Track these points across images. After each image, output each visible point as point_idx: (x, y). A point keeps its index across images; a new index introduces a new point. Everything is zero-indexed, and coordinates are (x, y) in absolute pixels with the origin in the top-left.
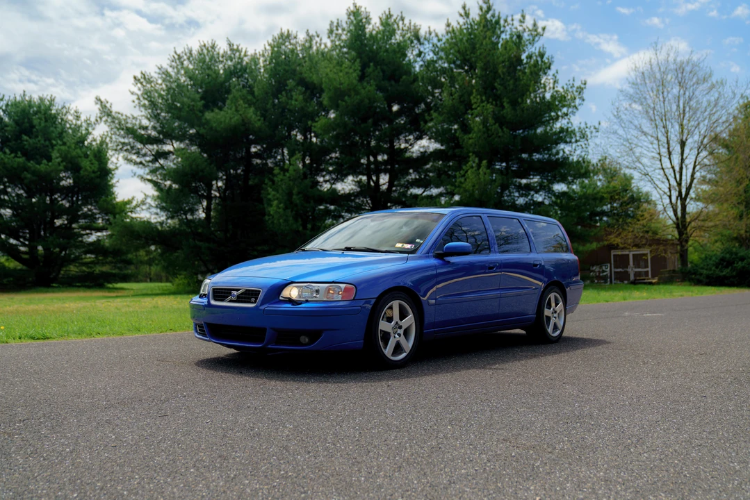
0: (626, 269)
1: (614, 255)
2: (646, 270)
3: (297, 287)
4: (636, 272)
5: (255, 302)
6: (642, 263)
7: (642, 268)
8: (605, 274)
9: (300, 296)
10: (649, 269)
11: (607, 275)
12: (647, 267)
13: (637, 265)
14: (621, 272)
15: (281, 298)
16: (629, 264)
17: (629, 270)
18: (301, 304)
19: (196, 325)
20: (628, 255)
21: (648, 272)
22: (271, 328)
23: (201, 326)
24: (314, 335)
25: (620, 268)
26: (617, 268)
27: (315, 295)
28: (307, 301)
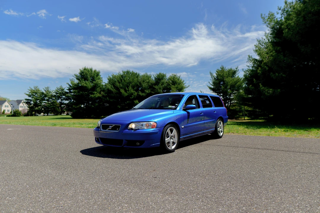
3: (134, 124)
5: (119, 130)
9: (135, 127)
15: (128, 128)
18: (136, 130)
19: (96, 138)
22: (125, 140)
23: (98, 139)
24: (142, 142)
27: (141, 127)
28: (138, 129)
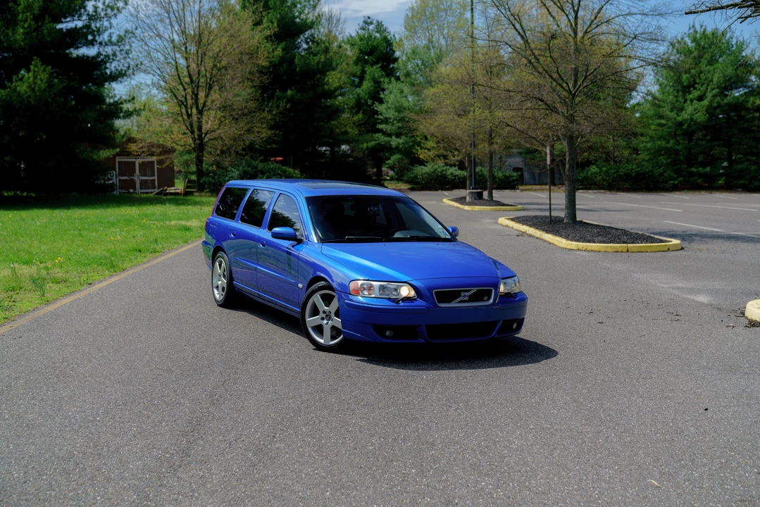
0: (132, 178)
1: (119, 162)
2: (152, 178)
4: (142, 180)
6: (149, 172)
7: (148, 176)
8: (111, 182)
10: (156, 178)
11: (113, 183)
12: (154, 176)
13: (143, 173)
14: (126, 179)
16: (135, 172)
17: (135, 178)
20: (134, 162)
21: (154, 180)
25: (125, 176)
26: (122, 176)
